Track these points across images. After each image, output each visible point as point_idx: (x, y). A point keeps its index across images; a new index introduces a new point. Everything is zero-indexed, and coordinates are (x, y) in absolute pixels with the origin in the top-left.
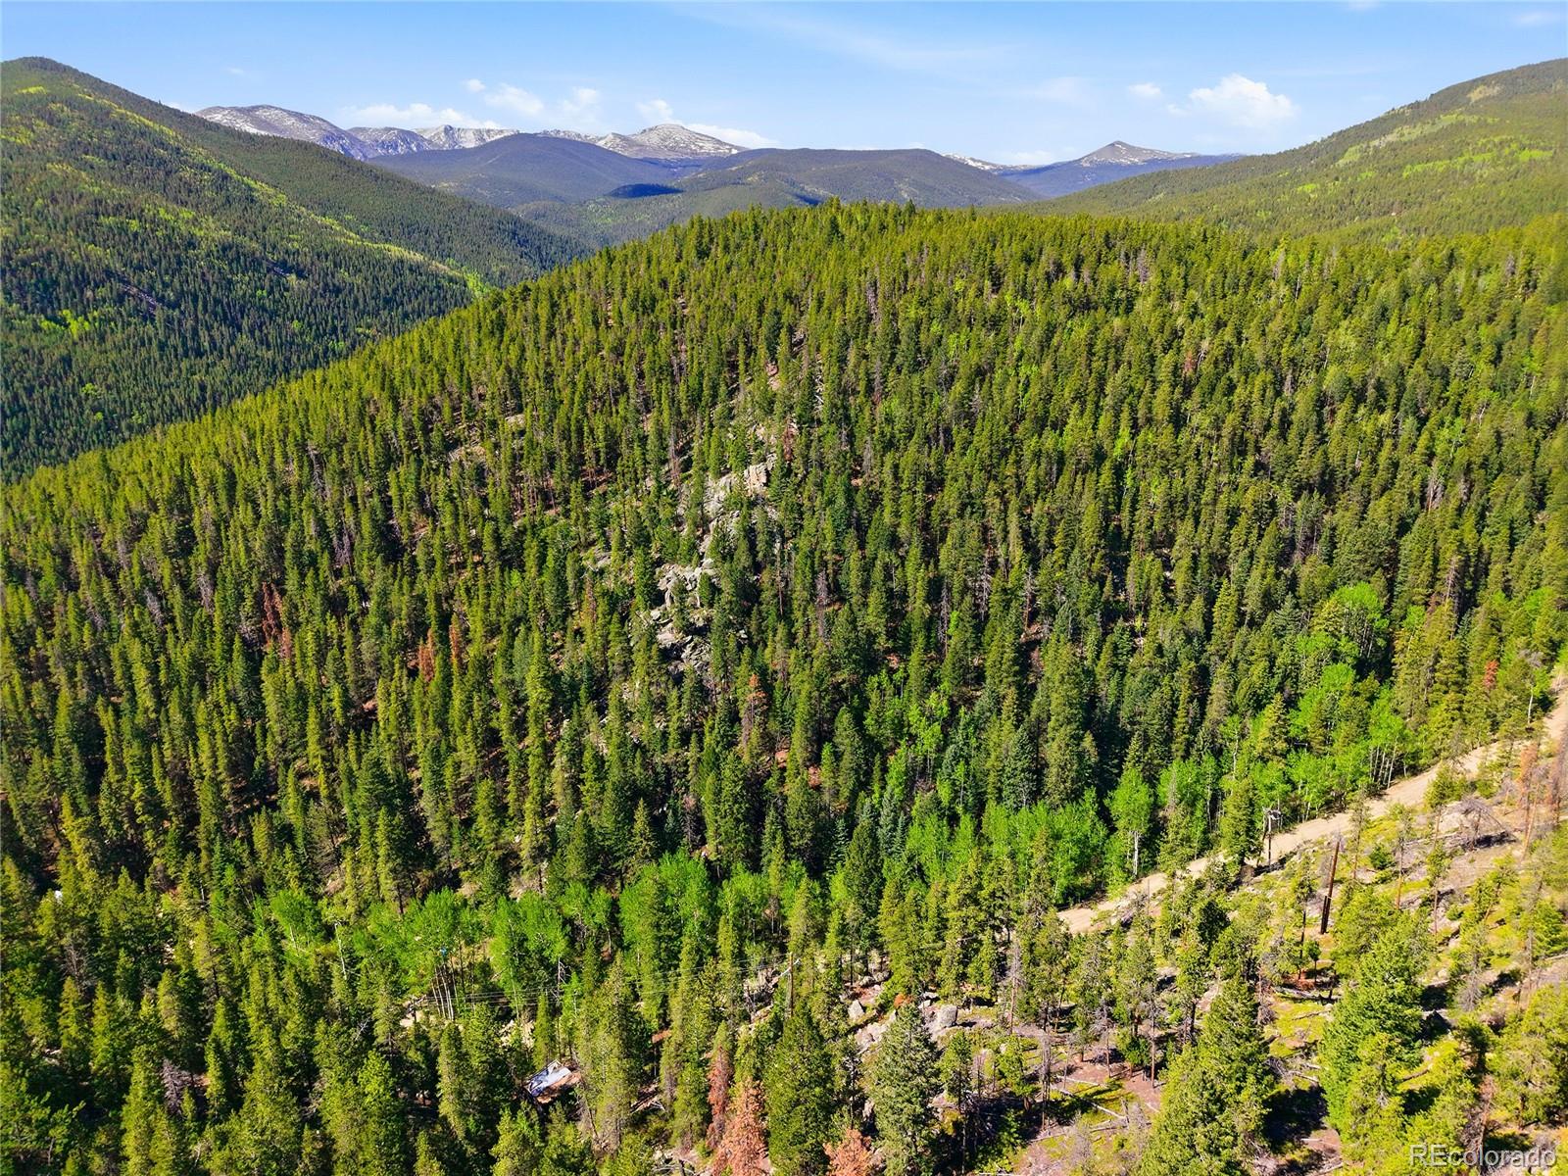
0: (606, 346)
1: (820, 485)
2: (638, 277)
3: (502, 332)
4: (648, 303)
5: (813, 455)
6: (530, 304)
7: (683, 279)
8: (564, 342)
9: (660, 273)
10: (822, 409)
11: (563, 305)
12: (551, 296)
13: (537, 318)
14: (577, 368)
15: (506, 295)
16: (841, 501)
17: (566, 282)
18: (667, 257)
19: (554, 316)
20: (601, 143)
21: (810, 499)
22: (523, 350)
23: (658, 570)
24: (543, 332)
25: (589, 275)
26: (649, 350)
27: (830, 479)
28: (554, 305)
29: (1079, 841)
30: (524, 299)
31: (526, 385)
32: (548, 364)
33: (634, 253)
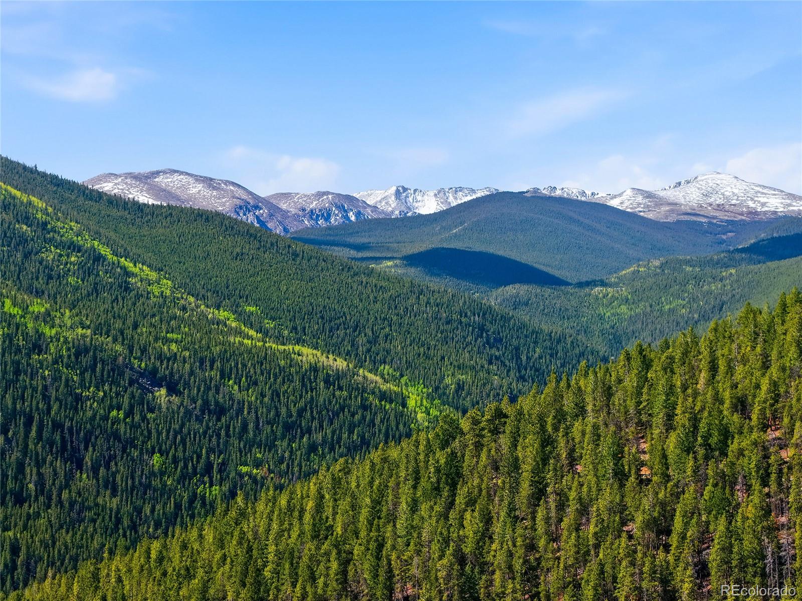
0: (639, 518)
2: (696, 394)
3: (453, 486)
4: (714, 440)
6: (504, 440)
7: (776, 398)
8: (562, 506)
9: (735, 386)
11: (562, 442)
12: (543, 428)
13: (515, 465)
14: (582, 558)
15: (465, 424)
17: (568, 403)
19: (545, 461)
22: (488, 520)
24: (525, 489)
25: (608, 393)
28: (547, 442)
30: (495, 432)
31: (491, 583)
32: (531, 547)
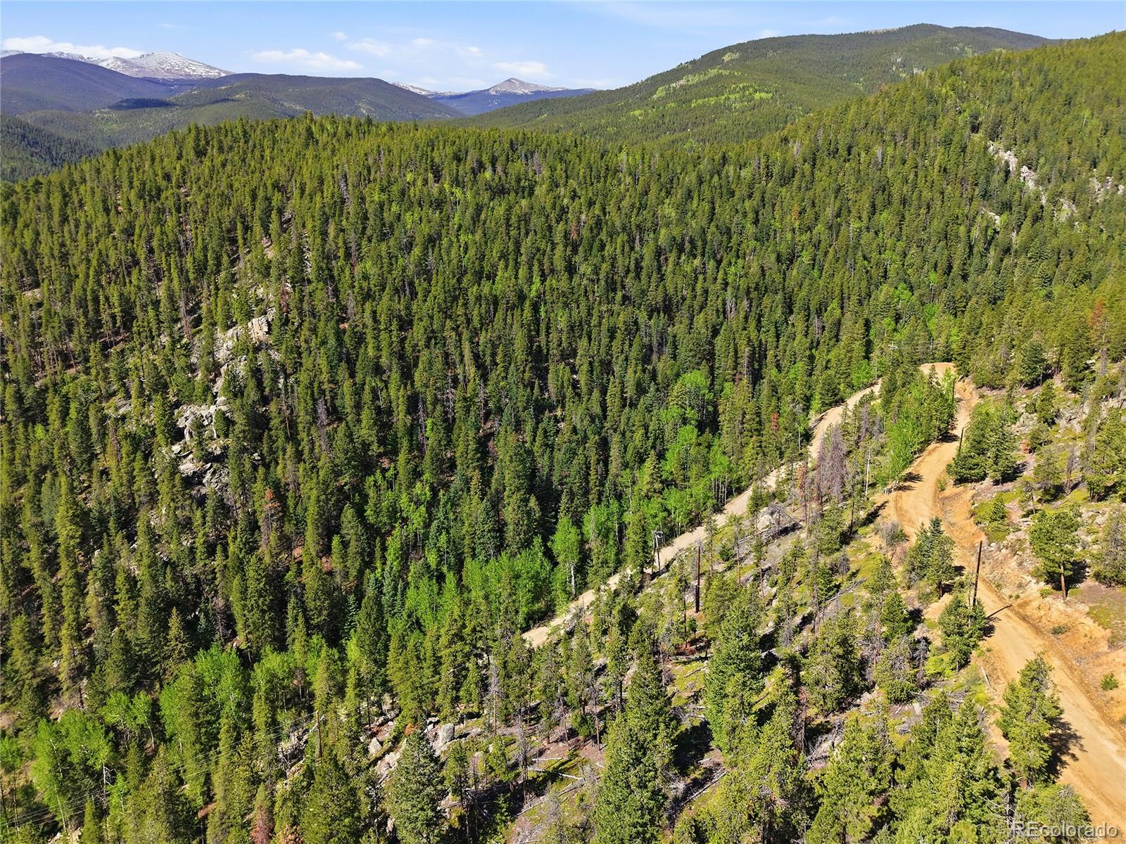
0: (117, 229)
1: (314, 330)
2: (144, 172)
3: (15, 219)
4: (153, 193)
5: (306, 307)
6: (42, 196)
7: (184, 173)
8: (77, 226)
9: (163, 168)
10: (310, 271)
11: (75, 196)
12: (63, 189)
13: (49, 207)
14: (90, 247)
15: (18, 188)
16: (332, 342)
17: (76, 177)
18: (168, 156)
19: (66, 204)
20: (104, 65)
21: (306, 341)
22: (38, 234)
23: (176, 411)
24: (56, 218)
25: (98, 171)
26: (157, 230)
27: (321, 324)
28: (65, 196)
29: (533, 577)
30: (36, 192)
31: (42, 264)
32: (63, 245)
33: (139, 152)
